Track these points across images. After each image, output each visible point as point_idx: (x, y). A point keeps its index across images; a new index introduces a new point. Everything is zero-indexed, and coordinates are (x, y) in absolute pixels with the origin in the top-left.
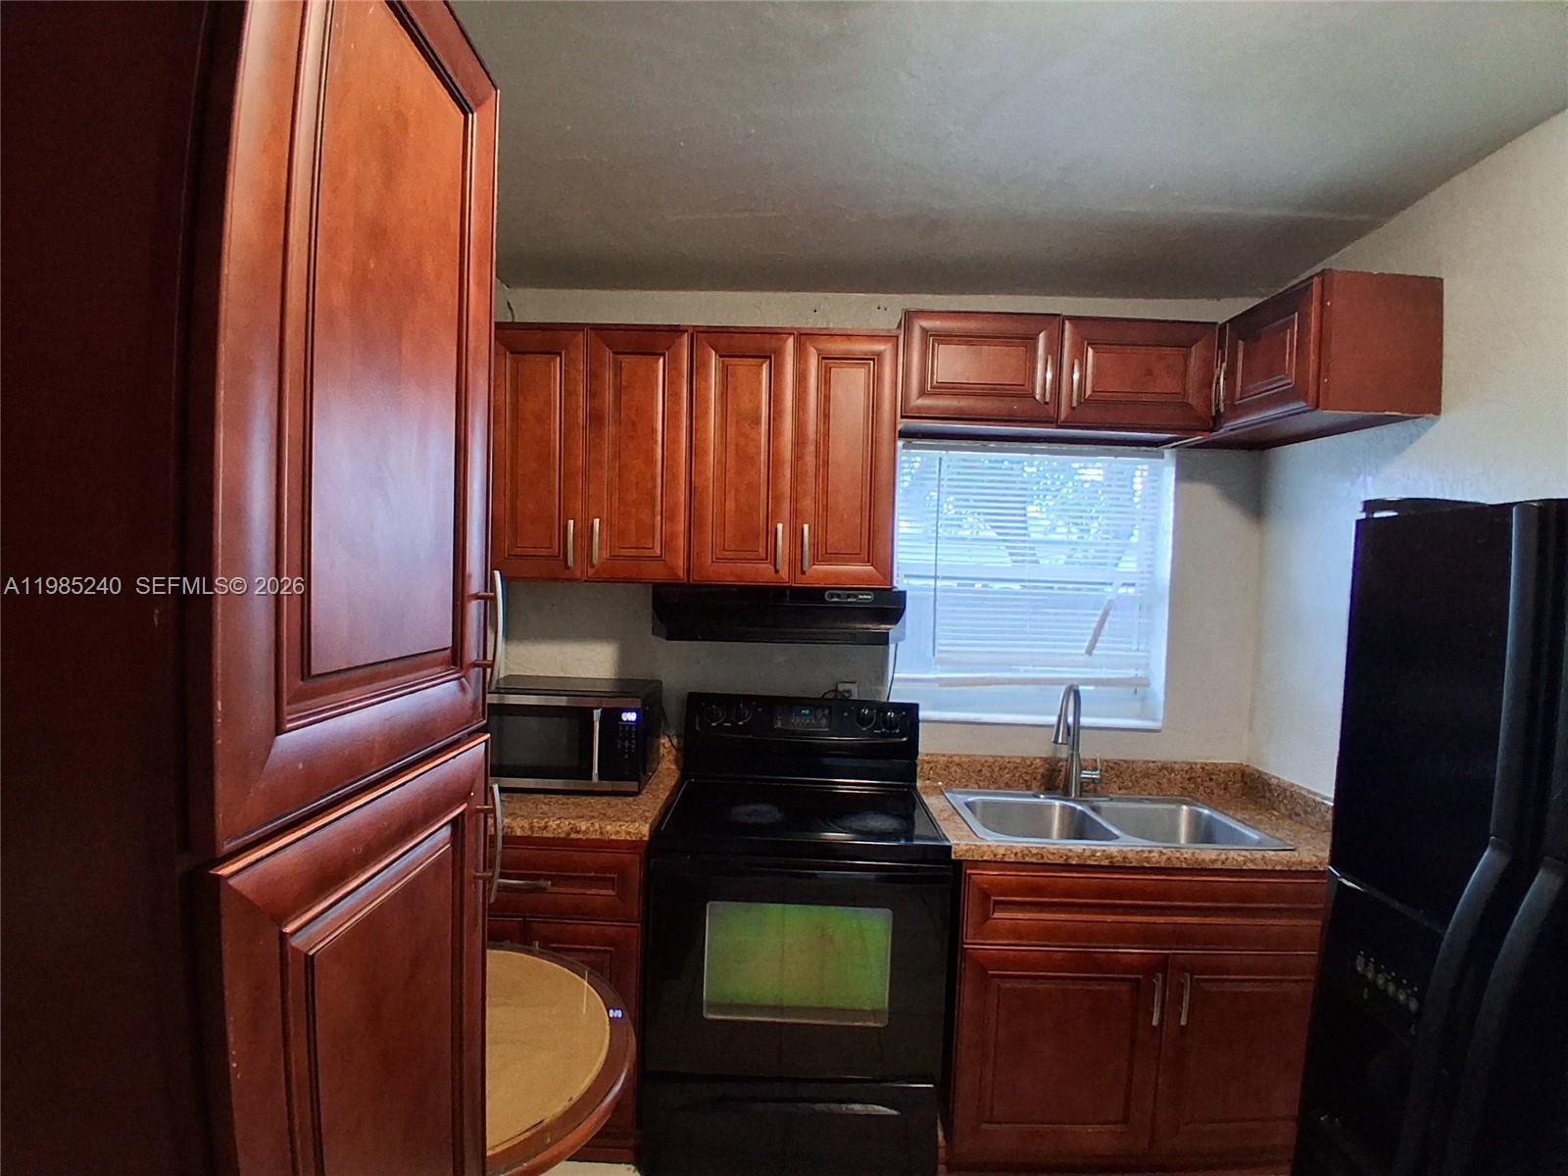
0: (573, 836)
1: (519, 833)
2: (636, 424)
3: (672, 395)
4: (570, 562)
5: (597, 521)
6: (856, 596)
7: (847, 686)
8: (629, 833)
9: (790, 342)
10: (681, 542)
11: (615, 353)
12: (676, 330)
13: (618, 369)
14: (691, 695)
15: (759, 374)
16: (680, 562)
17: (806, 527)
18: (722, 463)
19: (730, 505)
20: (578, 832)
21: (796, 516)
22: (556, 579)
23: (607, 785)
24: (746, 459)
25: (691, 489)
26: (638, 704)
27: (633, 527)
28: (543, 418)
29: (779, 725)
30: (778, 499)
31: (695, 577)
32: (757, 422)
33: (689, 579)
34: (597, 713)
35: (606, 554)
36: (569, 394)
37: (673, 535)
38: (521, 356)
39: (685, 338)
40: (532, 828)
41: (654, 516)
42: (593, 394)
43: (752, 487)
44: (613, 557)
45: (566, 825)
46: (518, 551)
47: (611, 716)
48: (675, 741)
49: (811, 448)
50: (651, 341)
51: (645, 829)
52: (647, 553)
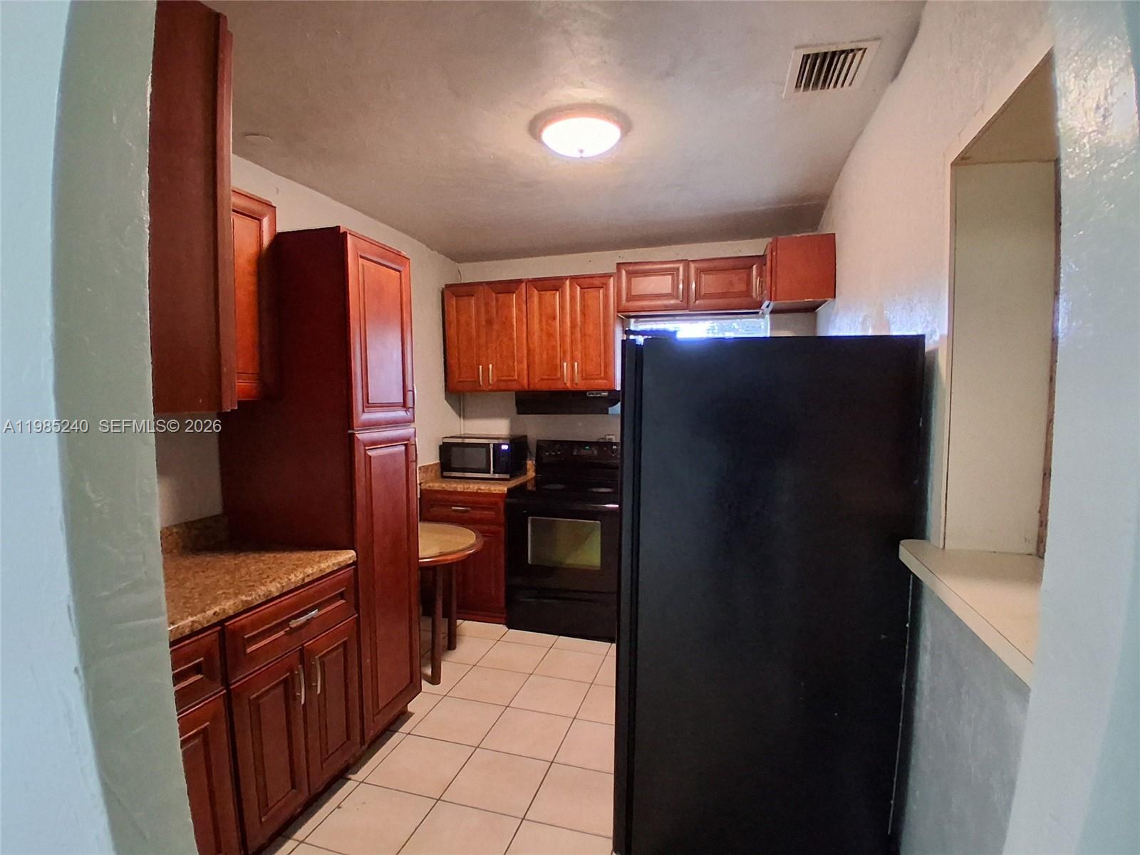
0: (479, 491)
1: (459, 490)
2: (506, 323)
3: (519, 309)
4: (481, 383)
5: (491, 366)
6: (600, 394)
7: (611, 437)
8: (499, 490)
9: (568, 282)
10: (525, 372)
11: (496, 293)
12: (519, 282)
13: (497, 300)
14: (538, 441)
15: (554, 298)
16: (525, 381)
17: (576, 364)
18: (540, 337)
19: (545, 356)
20: (480, 490)
21: (573, 359)
22: (476, 391)
23: (497, 476)
24: (550, 335)
25: (529, 350)
26: (508, 442)
27: (505, 368)
28: (468, 324)
29: (575, 453)
30: (565, 352)
31: (532, 387)
32: (554, 318)
33: (529, 388)
34: (492, 446)
35: (495, 379)
36: (478, 313)
37: (522, 369)
38: (459, 298)
39: (524, 285)
40: (464, 488)
41: (514, 363)
42: (487, 312)
43: (554, 348)
44: (498, 380)
45: (476, 488)
46: (461, 379)
47: (497, 447)
48: (534, 462)
49: (578, 329)
50: (509, 287)
51: (506, 489)
52: (510, 378)
